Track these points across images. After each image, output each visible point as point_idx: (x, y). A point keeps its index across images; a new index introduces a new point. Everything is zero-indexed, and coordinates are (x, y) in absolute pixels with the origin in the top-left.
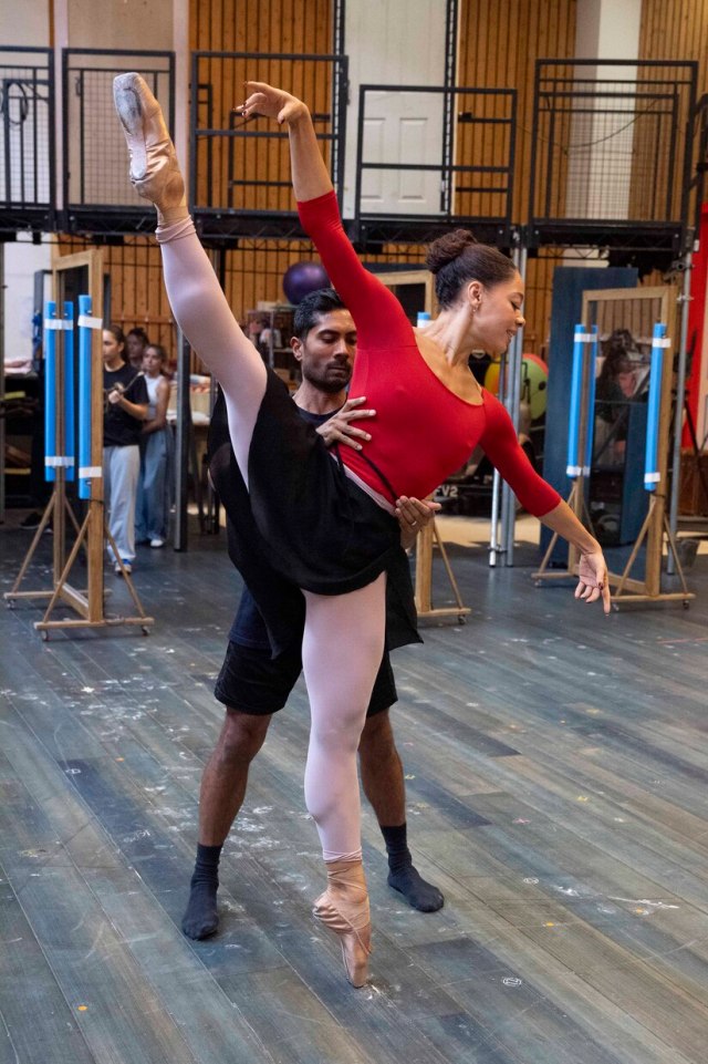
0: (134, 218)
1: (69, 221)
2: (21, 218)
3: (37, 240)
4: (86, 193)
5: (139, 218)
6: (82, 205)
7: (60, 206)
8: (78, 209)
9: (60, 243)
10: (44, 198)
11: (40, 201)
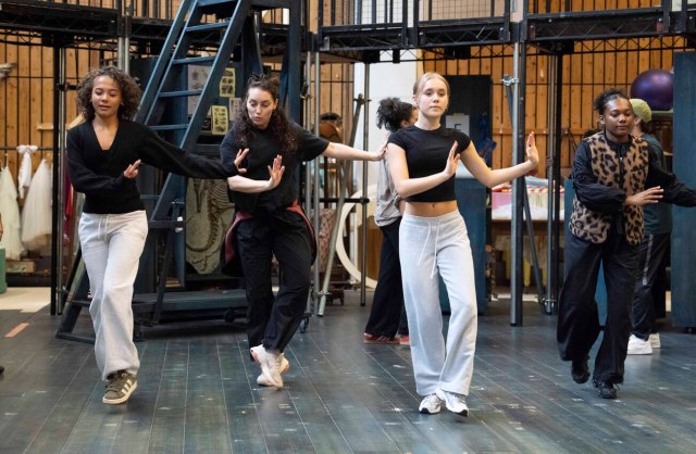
0: (474, 29)
1: (419, 36)
2: (377, 38)
3: (396, 59)
4: (434, 11)
5: (478, 28)
6: (430, 21)
7: (410, 24)
8: (426, 26)
9: (424, 60)
10: (398, 18)
11: (395, 21)
